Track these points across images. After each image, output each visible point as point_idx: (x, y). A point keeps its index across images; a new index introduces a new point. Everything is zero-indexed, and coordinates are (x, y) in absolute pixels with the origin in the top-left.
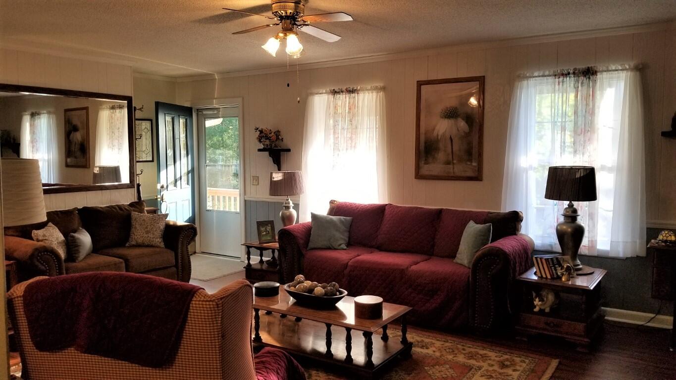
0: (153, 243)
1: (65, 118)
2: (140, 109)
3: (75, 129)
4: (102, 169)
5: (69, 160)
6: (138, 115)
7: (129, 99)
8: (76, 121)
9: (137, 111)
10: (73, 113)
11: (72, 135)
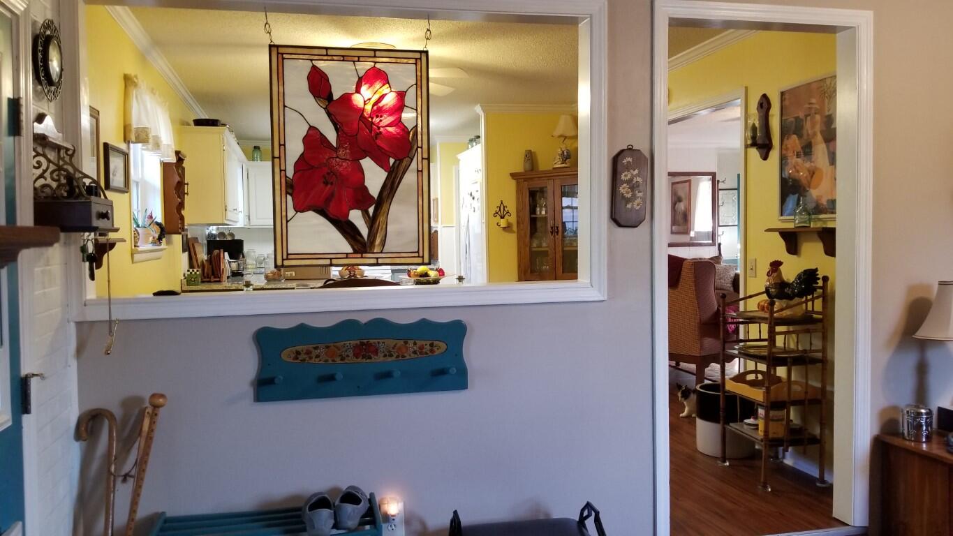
0: (725, 288)
1: (672, 191)
2: (723, 182)
3: (680, 200)
4: (697, 233)
5: (673, 227)
6: (721, 186)
7: (713, 175)
8: (681, 193)
9: (720, 183)
10: (680, 185)
11: (676, 206)
